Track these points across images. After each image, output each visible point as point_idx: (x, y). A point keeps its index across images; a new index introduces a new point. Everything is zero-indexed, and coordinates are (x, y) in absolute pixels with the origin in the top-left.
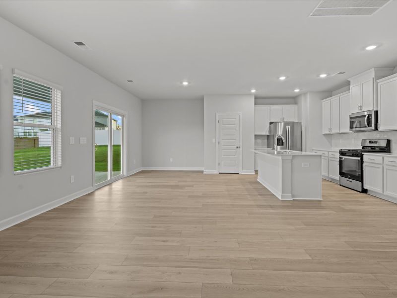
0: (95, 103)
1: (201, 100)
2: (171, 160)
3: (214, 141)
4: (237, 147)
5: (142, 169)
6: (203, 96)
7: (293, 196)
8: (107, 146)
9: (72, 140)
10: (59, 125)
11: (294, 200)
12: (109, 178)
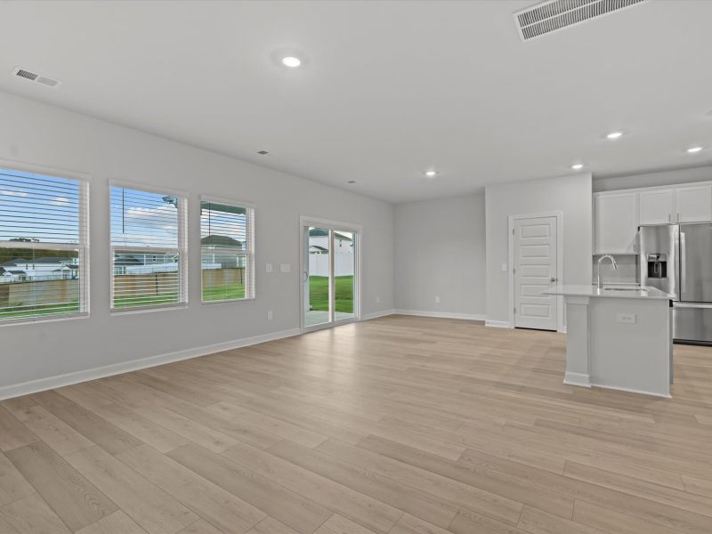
0: (302, 218)
1: (481, 194)
2: (438, 300)
3: (504, 268)
4: (553, 280)
5: (393, 312)
6: (484, 188)
7: (591, 380)
8: (328, 278)
9: (269, 268)
10: (253, 250)
11: (593, 388)
12: (330, 321)
